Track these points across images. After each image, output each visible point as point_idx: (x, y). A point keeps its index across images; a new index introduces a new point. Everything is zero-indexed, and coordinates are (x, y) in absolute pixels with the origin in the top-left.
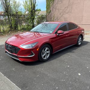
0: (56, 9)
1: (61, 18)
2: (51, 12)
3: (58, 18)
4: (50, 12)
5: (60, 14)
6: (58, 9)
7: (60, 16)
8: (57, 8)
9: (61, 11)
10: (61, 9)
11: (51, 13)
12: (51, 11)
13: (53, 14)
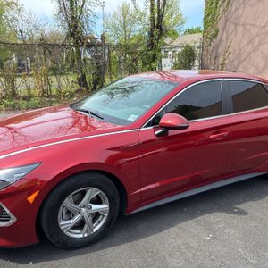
0: (236, 25)
1: (252, 56)
2: (219, 37)
3: (243, 57)
4: (215, 36)
5: (251, 41)
6: (243, 25)
7: (250, 48)
8: (243, 20)
9: (254, 31)
10: (254, 25)
11: (216, 41)
12: (220, 33)
13: (224, 44)
